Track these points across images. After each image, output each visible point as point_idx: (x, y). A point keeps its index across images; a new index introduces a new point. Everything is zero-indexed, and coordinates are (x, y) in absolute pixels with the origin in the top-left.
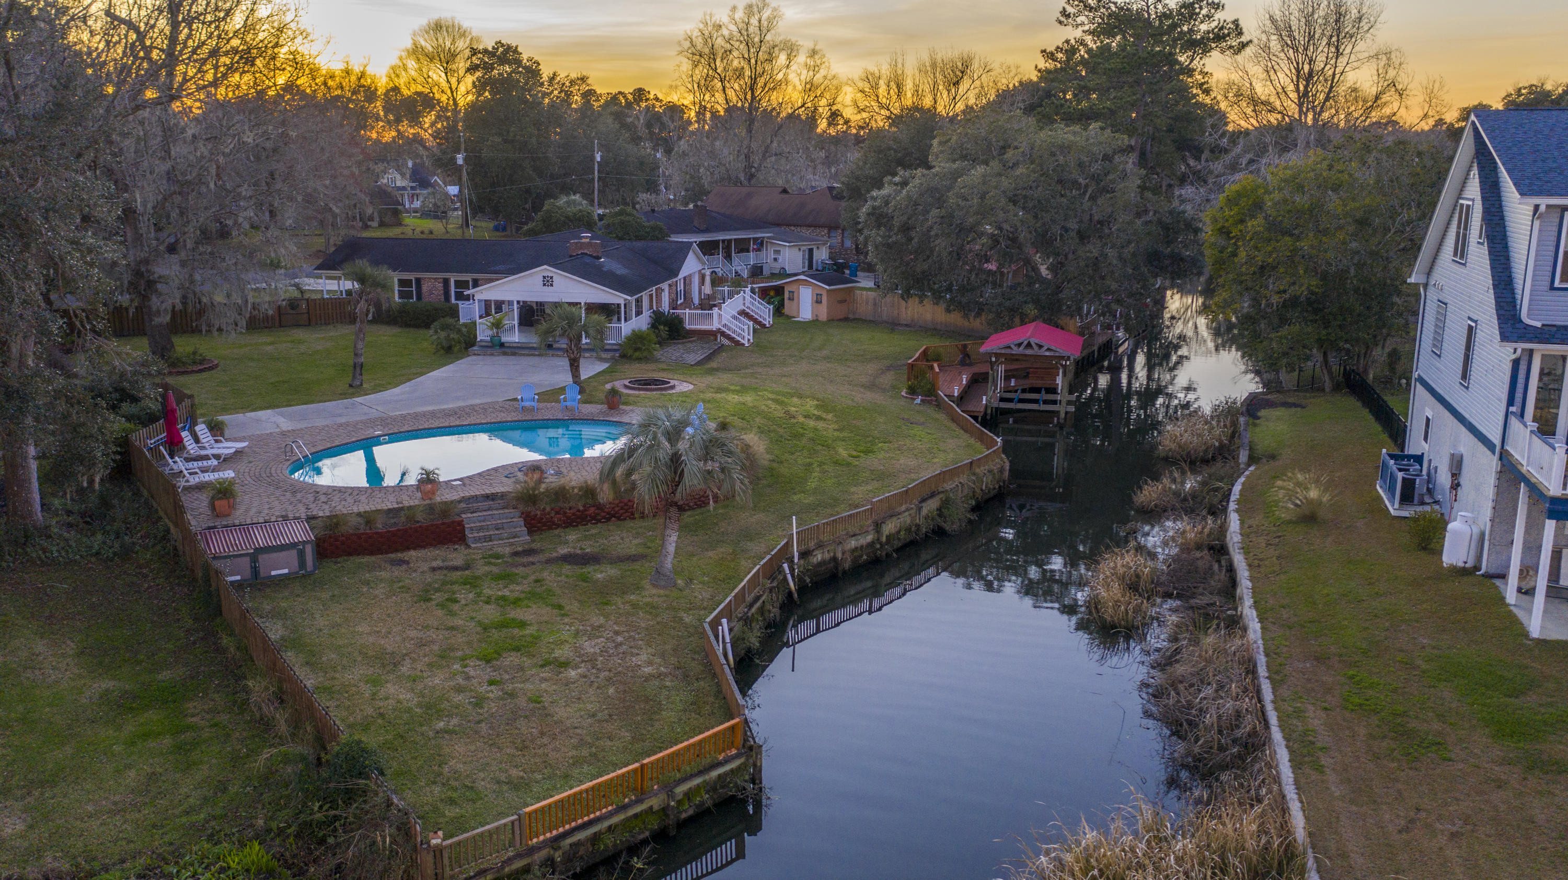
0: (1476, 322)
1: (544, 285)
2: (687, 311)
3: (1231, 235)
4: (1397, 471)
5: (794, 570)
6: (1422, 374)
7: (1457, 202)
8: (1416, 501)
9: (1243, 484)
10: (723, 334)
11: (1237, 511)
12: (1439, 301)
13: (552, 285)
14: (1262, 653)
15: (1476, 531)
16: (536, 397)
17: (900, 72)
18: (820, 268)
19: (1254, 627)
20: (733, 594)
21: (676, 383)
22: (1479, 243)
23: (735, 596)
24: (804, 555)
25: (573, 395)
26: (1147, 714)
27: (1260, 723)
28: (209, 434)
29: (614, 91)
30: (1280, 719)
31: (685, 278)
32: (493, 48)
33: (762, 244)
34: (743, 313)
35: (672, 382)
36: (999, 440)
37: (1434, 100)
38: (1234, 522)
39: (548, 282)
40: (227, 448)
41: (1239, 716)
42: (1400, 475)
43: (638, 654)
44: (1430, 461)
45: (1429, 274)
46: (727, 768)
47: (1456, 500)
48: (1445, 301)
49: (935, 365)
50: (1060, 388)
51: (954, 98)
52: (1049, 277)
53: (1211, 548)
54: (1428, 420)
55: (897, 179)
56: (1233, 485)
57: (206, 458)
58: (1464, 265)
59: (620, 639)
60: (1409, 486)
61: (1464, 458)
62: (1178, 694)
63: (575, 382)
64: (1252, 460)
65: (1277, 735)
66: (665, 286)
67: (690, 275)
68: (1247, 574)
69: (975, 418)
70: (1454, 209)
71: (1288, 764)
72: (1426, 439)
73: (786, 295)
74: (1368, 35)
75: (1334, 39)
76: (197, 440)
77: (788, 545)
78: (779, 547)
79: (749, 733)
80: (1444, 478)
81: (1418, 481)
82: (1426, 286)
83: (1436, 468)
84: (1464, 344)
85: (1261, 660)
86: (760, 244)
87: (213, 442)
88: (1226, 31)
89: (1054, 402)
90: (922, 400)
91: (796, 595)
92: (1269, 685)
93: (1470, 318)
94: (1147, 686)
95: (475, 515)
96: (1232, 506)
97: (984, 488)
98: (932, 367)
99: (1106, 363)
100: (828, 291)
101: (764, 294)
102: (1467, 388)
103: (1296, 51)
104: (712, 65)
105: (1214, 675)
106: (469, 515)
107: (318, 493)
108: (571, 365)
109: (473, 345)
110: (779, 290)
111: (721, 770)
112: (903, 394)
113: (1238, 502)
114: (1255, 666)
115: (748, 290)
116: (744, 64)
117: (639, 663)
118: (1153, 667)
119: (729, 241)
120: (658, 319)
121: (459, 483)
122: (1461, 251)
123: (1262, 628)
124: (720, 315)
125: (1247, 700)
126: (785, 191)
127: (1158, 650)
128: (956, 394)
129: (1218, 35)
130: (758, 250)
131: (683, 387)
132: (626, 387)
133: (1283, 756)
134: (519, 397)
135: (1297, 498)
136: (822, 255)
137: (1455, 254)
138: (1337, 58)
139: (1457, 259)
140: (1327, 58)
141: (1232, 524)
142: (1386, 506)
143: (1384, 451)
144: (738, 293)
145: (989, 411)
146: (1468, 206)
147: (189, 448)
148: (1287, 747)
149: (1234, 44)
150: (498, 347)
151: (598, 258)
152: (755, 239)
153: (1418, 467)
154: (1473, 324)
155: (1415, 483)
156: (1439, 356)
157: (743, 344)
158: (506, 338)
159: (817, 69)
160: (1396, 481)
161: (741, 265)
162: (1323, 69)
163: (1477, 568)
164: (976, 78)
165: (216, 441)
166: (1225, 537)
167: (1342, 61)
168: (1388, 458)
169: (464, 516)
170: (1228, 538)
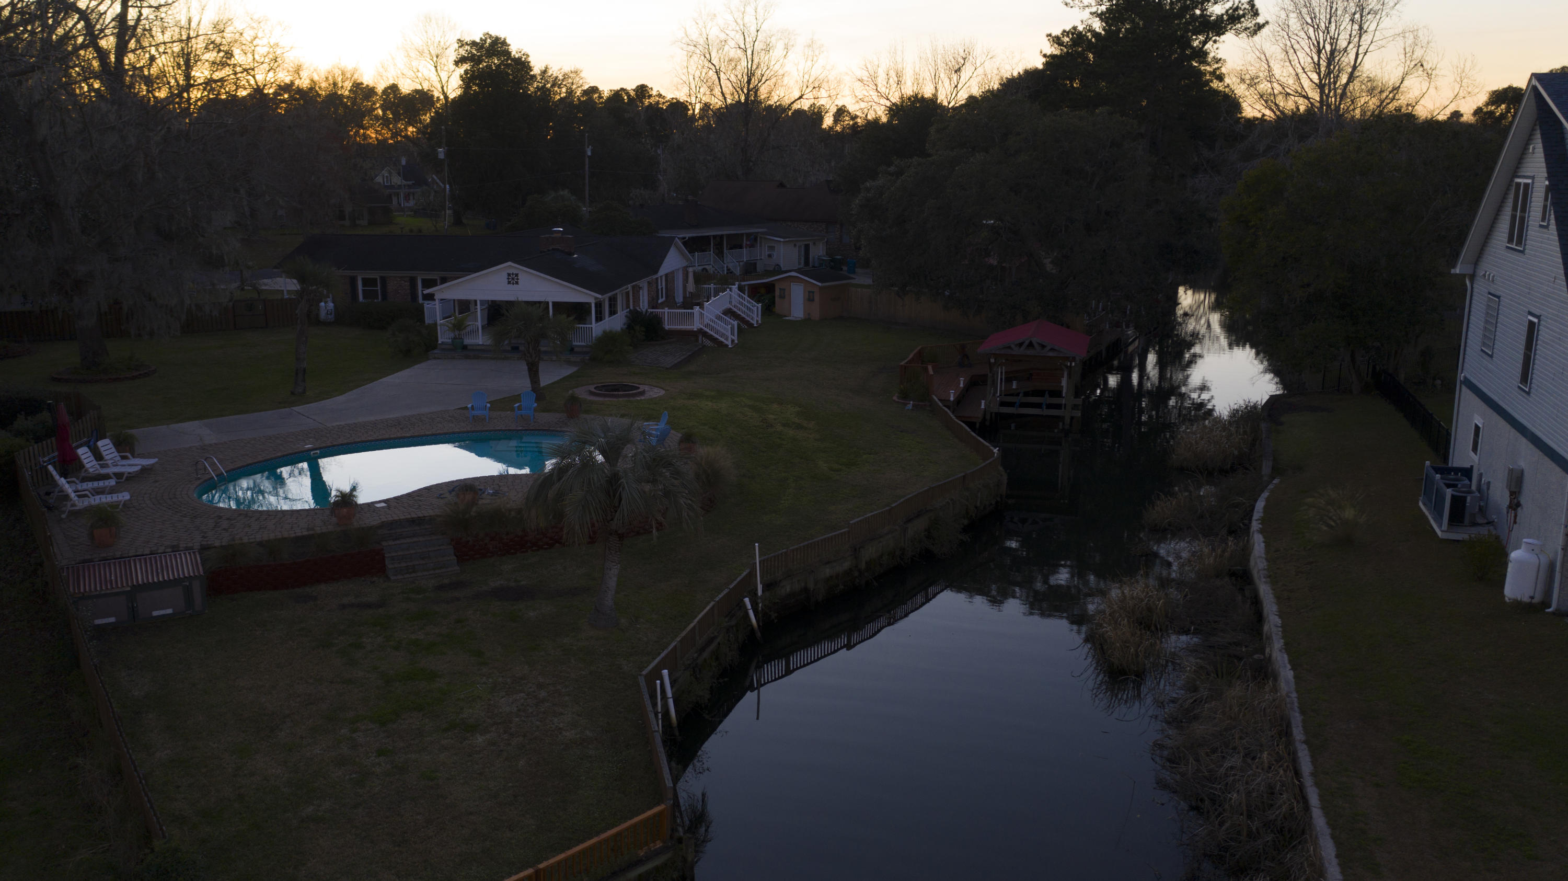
0: (1538, 317)
1: (509, 283)
2: (666, 310)
3: (1250, 224)
4: (1443, 486)
5: (757, 604)
6: (1468, 376)
7: (1512, 181)
8: (1467, 520)
9: (1267, 500)
10: (705, 334)
11: (1261, 531)
12: (1490, 293)
13: (517, 283)
14: (1296, 709)
15: (1544, 560)
16: (488, 405)
17: (899, 59)
18: (816, 265)
19: (1286, 674)
20: (678, 639)
21: (646, 388)
22: (1541, 226)
23: (681, 641)
24: (767, 587)
25: (529, 403)
26: (1162, 785)
27: (1298, 802)
28: (113, 450)
29: (617, 87)
30: (1322, 798)
31: (667, 275)
32: (481, 39)
33: (756, 239)
34: (729, 312)
35: (642, 388)
36: (996, 450)
37: (1465, 81)
38: (1258, 544)
39: (513, 279)
40: (134, 465)
41: (1273, 793)
42: (1449, 492)
43: (562, 714)
44: (1481, 475)
45: (1476, 263)
46: (649, 866)
47: (1515, 522)
48: (1498, 293)
49: (930, 368)
50: (1064, 391)
51: (956, 86)
52: (1054, 271)
53: (1232, 574)
54: (1477, 428)
55: (892, 169)
56: (1256, 501)
57: (106, 477)
58: (1522, 252)
59: (543, 694)
60: (1458, 505)
61: (1526, 474)
62: (1197, 760)
63: (534, 390)
64: (1277, 471)
65: (1319, 820)
66: (643, 283)
67: (673, 272)
68: (1275, 608)
69: (971, 425)
70: (1508, 189)
71: (1335, 862)
72: (1475, 449)
73: (777, 293)
74: (1394, 12)
75: (1357, 16)
76: (98, 456)
77: (752, 574)
78: (738, 579)
79: (679, 821)
80: (1499, 495)
81: (1469, 499)
82: (1472, 277)
83: (1489, 483)
84: (1524, 343)
85: (1297, 719)
86: (754, 240)
87: (119, 458)
88: (1241, 12)
89: (1058, 406)
90: (913, 405)
91: (759, 634)
92: (1306, 752)
93: (1530, 313)
94: (1161, 747)
95: (398, 542)
96: (1255, 525)
97: (978, 504)
98: (926, 370)
99: (1116, 363)
100: (821, 288)
101: (755, 292)
102: (1528, 393)
103: (1317, 29)
104: (708, 56)
105: (1241, 738)
106: (391, 543)
107: (220, 517)
108: (530, 370)
109: (435, 347)
110: (770, 288)
111: (641, 870)
112: (895, 398)
113: (1263, 521)
114: (1289, 725)
115: (735, 288)
116: (740, 53)
117: (561, 725)
118: (1168, 723)
119: (721, 237)
120: (635, 318)
121: (383, 505)
122: (1518, 235)
123: (1295, 677)
124: (701, 315)
125: (1282, 772)
126: (782, 185)
127: (1174, 701)
128: (952, 399)
129: (1233, 15)
130: (752, 246)
131: (655, 393)
132: (592, 393)
133: (1328, 849)
134: (469, 406)
135: (1331, 518)
136: (818, 251)
137: (1510, 240)
138: (1360, 37)
139: (1514, 246)
140: (1350, 36)
141: (1256, 546)
142: (1432, 527)
143: (1428, 463)
144: (724, 290)
145: (988, 417)
146: (1526, 185)
147: (88, 466)
148: (1333, 837)
149: (1249, 25)
150: (461, 350)
151: (571, 254)
152: (748, 235)
153: (1467, 482)
154: (1535, 320)
155: (1466, 500)
156: (1491, 356)
157: (727, 346)
158: (468, 341)
159: (815, 59)
160: (1444, 499)
161: (733, 261)
162: (1346, 48)
163: (1546, 604)
164: (978, 65)
165: (123, 458)
166: (1248, 561)
167: (1366, 39)
168: (1432, 471)
169: (384, 544)
170: (1252, 563)
